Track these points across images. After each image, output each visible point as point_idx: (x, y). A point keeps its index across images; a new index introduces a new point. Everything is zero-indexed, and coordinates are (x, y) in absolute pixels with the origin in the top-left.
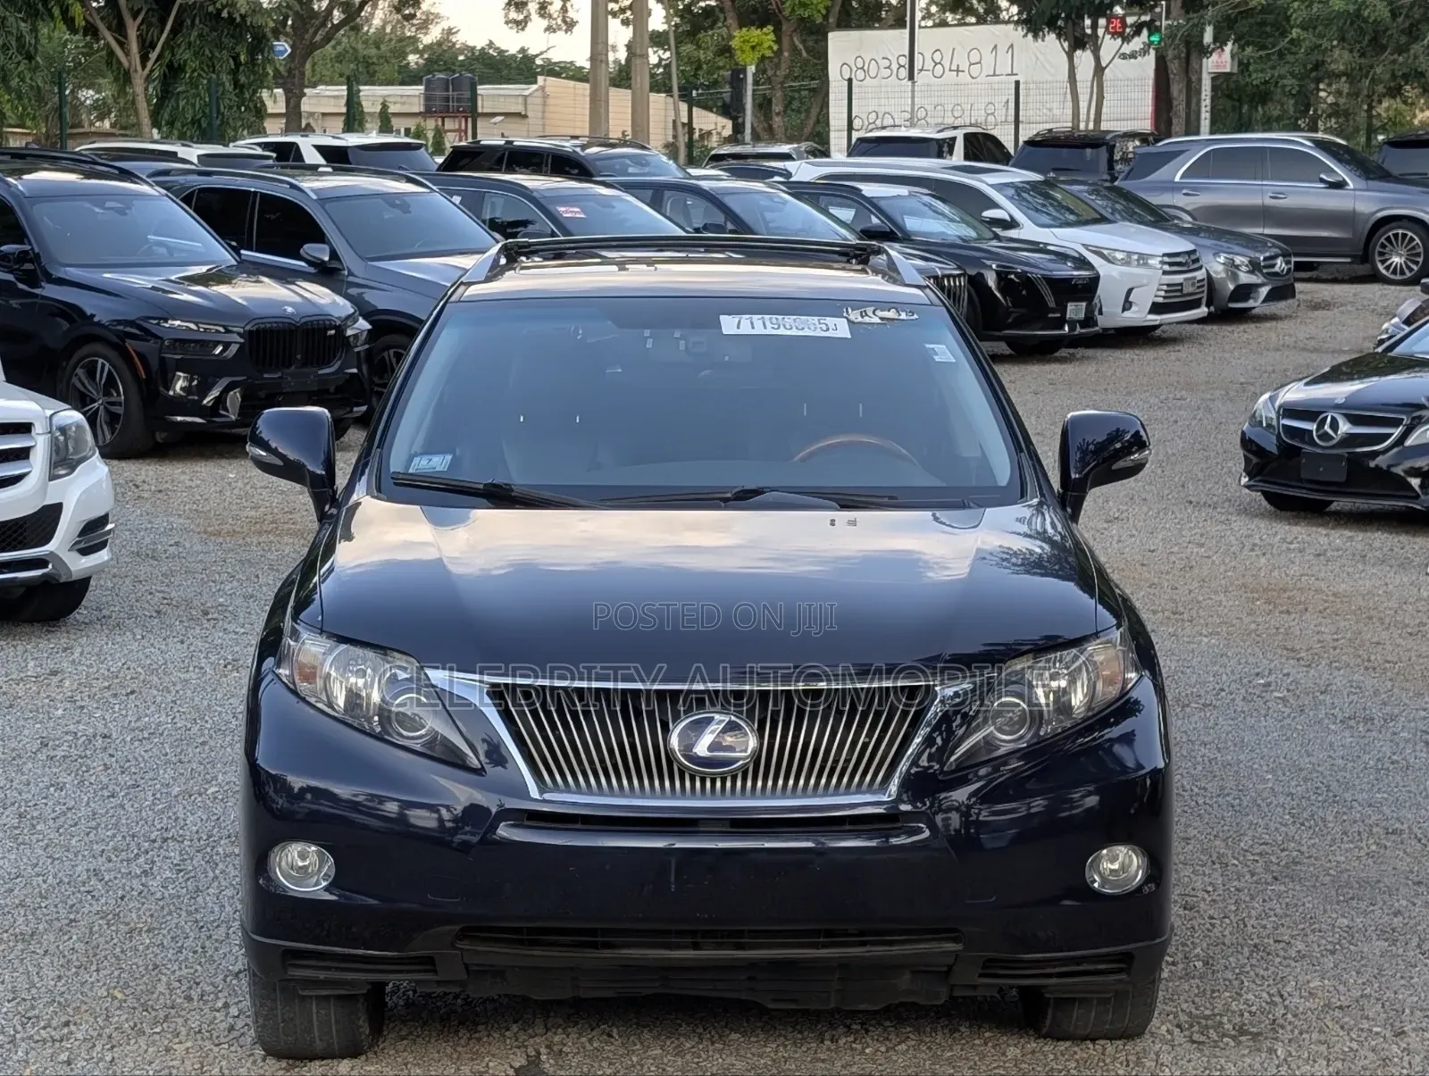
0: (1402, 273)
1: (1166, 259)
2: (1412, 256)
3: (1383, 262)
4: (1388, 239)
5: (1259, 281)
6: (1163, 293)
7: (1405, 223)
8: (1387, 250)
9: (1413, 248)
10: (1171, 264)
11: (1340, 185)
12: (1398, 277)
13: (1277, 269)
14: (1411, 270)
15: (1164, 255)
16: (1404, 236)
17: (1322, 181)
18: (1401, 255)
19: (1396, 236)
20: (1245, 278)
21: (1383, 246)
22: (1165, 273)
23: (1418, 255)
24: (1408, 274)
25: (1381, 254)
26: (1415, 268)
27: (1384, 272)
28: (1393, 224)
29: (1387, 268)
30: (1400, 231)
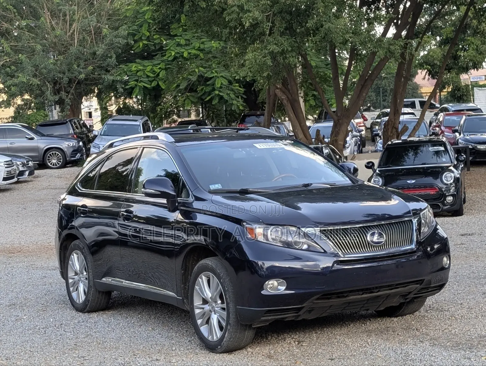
0: (56, 165)
1: (5, 163)
2: (59, 160)
3: (49, 162)
4: (50, 155)
5: (25, 169)
6: (6, 174)
7: (54, 149)
8: (50, 158)
9: (58, 157)
10: (7, 164)
11: (32, 139)
12: (55, 167)
13: (30, 165)
14: (59, 164)
15: (5, 162)
16: (55, 153)
17: (26, 138)
18: (55, 160)
19: (53, 153)
20: (21, 169)
21: (49, 157)
22: (6, 167)
23: (61, 159)
24: (58, 165)
25: (49, 160)
26: (60, 163)
27: (50, 165)
28: (51, 150)
29: (51, 164)
30: (54, 152)
